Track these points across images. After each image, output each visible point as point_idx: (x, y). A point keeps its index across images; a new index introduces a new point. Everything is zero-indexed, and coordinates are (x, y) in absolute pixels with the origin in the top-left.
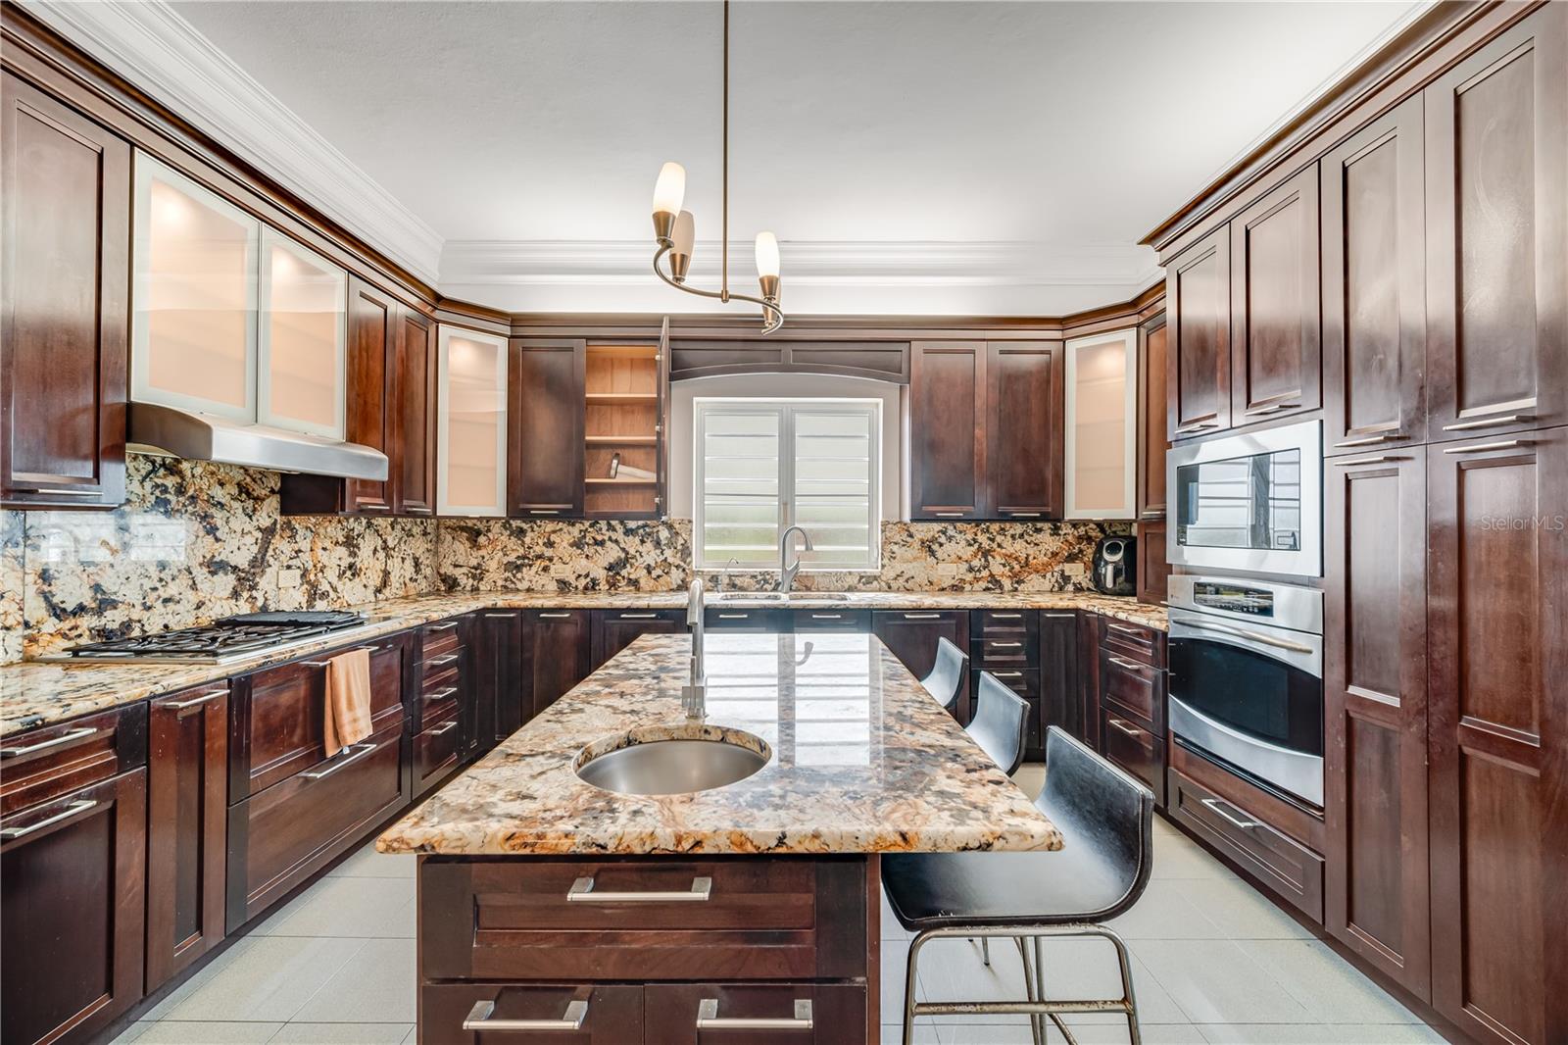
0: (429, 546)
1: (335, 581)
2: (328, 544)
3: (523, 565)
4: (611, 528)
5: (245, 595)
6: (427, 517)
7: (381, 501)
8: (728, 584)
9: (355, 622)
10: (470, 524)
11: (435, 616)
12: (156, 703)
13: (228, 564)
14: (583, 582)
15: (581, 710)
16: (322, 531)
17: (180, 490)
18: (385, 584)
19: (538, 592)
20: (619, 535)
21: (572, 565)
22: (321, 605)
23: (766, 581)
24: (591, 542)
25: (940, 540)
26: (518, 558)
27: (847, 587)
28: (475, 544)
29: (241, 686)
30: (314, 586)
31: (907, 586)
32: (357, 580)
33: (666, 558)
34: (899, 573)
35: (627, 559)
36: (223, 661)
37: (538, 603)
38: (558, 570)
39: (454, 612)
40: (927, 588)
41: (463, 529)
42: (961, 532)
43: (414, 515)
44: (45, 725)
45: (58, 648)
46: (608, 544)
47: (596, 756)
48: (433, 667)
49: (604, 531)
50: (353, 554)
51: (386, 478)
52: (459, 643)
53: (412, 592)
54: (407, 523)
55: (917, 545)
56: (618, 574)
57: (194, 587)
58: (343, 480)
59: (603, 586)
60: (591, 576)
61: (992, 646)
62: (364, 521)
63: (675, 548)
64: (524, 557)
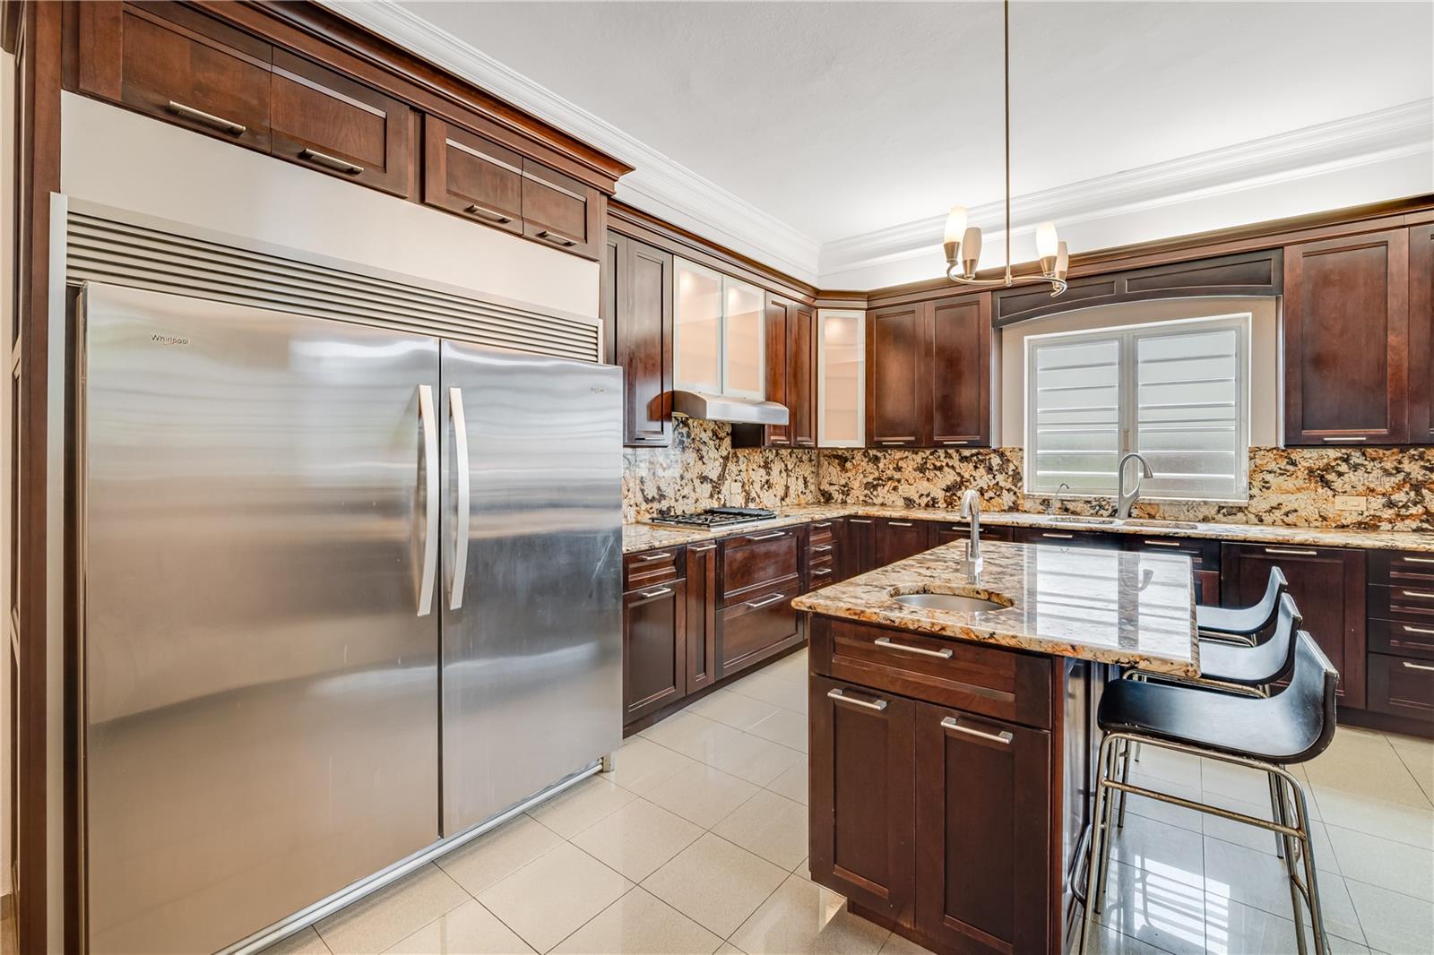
0: (813, 469)
1: (759, 490)
2: (755, 467)
3: (878, 485)
4: (948, 456)
5: (716, 496)
6: (811, 448)
7: (784, 438)
8: (1060, 508)
9: (771, 517)
10: (840, 453)
11: (817, 517)
12: (689, 547)
13: (708, 478)
14: (924, 500)
15: (899, 572)
16: (752, 458)
17: (688, 436)
18: (786, 495)
19: (889, 506)
20: (955, 462)
21: (917, 487)
22: (752, 505)
23: (1101, 507)
24: (931, 467)
25: (1339, 469)
26: (874, 479)
27: (1201, 517)
28: (844, 469)
29: (721, 544)
30: (748, 493)
31: (1286, 519)
32: (771, 490)
33: (998, 483)
34: (1275, 505)
35: (962, 482)
36: (713, 530)
37: (887, 513)
38: (905, 490)
39: (829, 515)
40: (1318, 524)
41: (836, 457)
42: (1373, 460)
43: (803, 447)
44: (655, 549)
45: (646, 518)
46: (946, 469)
47: (903, 594)
48: (816, 552)
49: (942, 458)
50: (768, 474)
51: (787, 423)
52: (833, 538)
53: (803, 502)
54: (799, 452)
55: (1302, 474)
56: (954, 494)
57: (694, 490)
58: (763, 426)
59: (942, 505)
60: (932, 496)
61: (1404, 595)
62: (774, 452)
63: (1007, 474)
64: (879, 479)
